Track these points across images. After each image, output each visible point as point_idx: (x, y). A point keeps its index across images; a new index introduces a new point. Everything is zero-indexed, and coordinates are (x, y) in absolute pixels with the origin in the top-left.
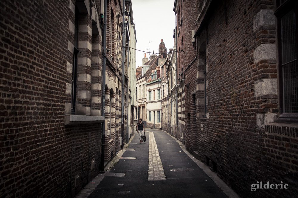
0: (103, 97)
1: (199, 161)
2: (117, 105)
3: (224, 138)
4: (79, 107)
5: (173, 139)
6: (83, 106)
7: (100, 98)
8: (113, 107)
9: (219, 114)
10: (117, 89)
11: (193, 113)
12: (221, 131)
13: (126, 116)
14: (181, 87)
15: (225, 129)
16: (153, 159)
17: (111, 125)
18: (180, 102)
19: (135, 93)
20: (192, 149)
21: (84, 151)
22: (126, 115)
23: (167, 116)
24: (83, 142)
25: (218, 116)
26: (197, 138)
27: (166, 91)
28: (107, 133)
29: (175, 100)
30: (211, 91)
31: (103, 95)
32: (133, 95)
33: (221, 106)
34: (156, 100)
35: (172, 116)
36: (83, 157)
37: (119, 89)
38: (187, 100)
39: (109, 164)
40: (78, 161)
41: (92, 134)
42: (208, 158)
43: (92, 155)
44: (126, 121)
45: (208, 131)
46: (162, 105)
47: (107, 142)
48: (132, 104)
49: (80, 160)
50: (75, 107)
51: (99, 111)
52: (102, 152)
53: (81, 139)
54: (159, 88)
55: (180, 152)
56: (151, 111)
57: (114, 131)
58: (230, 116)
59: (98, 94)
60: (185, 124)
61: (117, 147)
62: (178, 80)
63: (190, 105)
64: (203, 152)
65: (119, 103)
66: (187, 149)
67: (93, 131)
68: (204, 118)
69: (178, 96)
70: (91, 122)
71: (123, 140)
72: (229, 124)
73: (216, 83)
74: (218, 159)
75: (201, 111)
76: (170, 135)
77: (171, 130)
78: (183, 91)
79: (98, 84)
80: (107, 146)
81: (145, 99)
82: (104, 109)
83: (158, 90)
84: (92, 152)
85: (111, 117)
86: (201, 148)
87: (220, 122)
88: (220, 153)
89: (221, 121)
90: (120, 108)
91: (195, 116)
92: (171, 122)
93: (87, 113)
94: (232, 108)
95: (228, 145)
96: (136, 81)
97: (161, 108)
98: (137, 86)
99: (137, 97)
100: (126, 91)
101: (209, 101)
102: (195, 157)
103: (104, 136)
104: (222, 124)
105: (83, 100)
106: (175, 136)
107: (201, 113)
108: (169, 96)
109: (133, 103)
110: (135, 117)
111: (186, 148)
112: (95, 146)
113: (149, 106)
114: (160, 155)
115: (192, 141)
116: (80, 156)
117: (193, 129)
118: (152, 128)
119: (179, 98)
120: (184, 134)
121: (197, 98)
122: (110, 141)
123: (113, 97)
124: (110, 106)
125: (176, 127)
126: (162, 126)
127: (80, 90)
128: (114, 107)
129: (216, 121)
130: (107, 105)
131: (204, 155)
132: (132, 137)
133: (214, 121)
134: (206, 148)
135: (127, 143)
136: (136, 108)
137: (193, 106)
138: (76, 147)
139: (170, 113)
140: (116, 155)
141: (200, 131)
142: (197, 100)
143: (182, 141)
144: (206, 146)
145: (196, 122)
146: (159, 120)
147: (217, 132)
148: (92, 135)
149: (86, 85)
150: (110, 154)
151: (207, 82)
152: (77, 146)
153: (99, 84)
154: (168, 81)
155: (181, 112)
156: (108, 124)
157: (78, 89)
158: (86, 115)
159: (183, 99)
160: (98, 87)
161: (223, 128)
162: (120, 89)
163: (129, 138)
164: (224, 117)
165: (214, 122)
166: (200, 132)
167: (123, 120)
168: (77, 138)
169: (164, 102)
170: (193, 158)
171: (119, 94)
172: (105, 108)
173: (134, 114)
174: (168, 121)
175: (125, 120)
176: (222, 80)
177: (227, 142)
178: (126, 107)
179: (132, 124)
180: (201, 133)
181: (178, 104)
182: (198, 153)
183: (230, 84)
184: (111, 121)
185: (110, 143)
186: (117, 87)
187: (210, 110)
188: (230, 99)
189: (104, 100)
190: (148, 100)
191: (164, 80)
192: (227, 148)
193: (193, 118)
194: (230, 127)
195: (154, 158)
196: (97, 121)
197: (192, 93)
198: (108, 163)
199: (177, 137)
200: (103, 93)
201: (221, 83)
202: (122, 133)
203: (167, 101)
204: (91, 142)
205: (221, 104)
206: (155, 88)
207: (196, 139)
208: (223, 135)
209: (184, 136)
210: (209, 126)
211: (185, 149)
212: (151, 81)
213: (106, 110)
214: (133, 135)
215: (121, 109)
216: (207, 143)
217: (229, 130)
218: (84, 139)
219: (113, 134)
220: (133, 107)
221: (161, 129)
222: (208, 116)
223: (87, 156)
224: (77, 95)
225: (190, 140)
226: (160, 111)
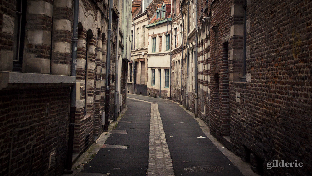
0: (74, 43)
1: (233, 154)
2: (98, 58)
3: (278, 117)
4: (30, 58)
5: (189, 115)
6: (36, 57)
7: (69, 44)
8: (91, 61)
9: (269, 76)
10: (99, 31)
11: (223, 74)
12: (272, 105)
13: (113, 76)
14: (204, 31)
15: (280, 102)
16: (155, 149)
17: (87, 91)
18: (203, 55)
19: (130, 39)
20: (220, 134)
21: (36, 136)
22: (115, 74)
23: (180, 77)
24: (36, 119)
25: (267, 79)
26: (229, 115)
27: (179, 38)
28: (79, 103)
29: (193, 53)
30: (255, 36)
31: (73, 39)
32: (126, 42)
33: (273, 63)
34: (163, 51)
35: (188, 77)
36: (34, 146)
37: (102, 32)
38: (214, 52)
39: (81, 157)
40: (23, 153)
41: (52, 106)
42: (247, 150)
43: (51, 143)
44: (113, 84)
45: (249, 104)
46: (172, 60)
47: (80, 119)
48: (124, 57)
49: (27, 152)
50: (22, 59)
51: (66, 67)
52: (69, 136)
53: (30, 115)
54: (167, 32)
55: (201, 137)
56: (154, 70)
57: (93, 100)
58: (289, 80)
59: (66, 37)
60: (209, 92)
61: (98, 128)
62: (199, 20)
63: (219, 60)
64: (240, 139)
65: (103, 54)
66: (213, 132)
67: (54, 102)
68: (242, 82)
69: (198, 46)
70: (50, 85)
71: (108, 116)
72: (288, 93)
73: (265, 23)
74: (265, 152)
75: (238, 70)
76: (185, 109)
77: (187, 101)
78: (207, 38)
79: (65, 20)
80: (80, 126)
81: (146, 50)
82: (75, 63)
83: (167, 36)
84: (52, 138)
85: (88, 77)
86: (237, 132)
87: (271, 90)
88: (269, 142)
89: (272, 87)
90: (104, 62)
91: (228, 79)
92: (186, 88)
93: (43, 70)
94: (293, 65)
95: (286, 130)
96: (131, 20)
97: (171, 64)
98: (133, 28)
99: (133, 47)
100: (114, 36)
101: (251, 54)
102: (226, 147)
103: (73, 110)
104: (274, 92)
105: (36, 47)
106: (193, 111)
107: (237, 74)
108: (184, 45)
109: (126, 55)
110: (129, 78)
111: (210, 130)
112: (56, 128)
113: (152, 62)
114: (167, 141)
115: (222, 120)
116: (28, 144)
117: (223, 100)
118: (155, 97)
119: (201, 49)
120: (207, 107)
121: (232, 49)
122: (85, 118)
123: (92, 44)
124: (86, 59)
125: (194, 97)
126: (172, 93)
127: (32, 29)
128: (94, 61)
129: (263, 88)
130: (82, 58)
131: (241, 144)
132: (122, 111)
133: (260, 88)
134: (244, 132)
135: (114, 120)
136: (131, 64)
137: (223, 62)
138: (21, 129)
139: (185, 73)
140: (94, 142)
141: (235, 103)
142: (232, 52)
143: (203, 120)
144: (245, 129)
145: (228, 89)
146: (167, 83)
147: (265, 107)
148: (52, 108)
149: (42, 21)
150: (84, 140)
151: (249, 21)
152: (22, 127)
153: (67, 20)
154: (183, 21)
155: (202, 72)
156: (81, 88)
157: (29, 27)
158: (42, 73)
159: (207, 51)
160: (64, 25)
161: (276, 99)
162: (105, 31)
163: (118, 113)
164: (278, 80)
165: (261, 90)
166: (236, 106)
167: (109, 83)
168: (22, 114)
169: (176, 56)
170: (222, 148)
171: (103, 40)
172: (76, 61)
173: (127, 73)
174: (182, 87)
175: (112, 82)
176: (275, 18)
177: (283, 124)
178: (113, 62)
179: (123, 90)
180: (237, 108)
181: (199, 58)
182: (231, 140)
183: (290, 24)
184: (88, 83)
185: (85, 121)
186: (98, 29)
187: (252, 69)
188: (289, 50)
189: (76, 49)
190: (150, 51)
191: (176, 20)
192: (283, 135)
193: (224, 82)
194: (289, 99)
195: (158, 148)
196: (62, 83)
197: (223, 40)
198: (79, 156)
199: (196, 112)
200: (74, 37)
201: (273, 23)
202: (106, 104)
203: (181, 54)
204: (49, 120)
205: (274, 59)
206: (162, 33)
207: (228, 117)
208: (275, 112)
209: (207, 111)
210: (251, 96)
211: (209, 133)
212: (155, 21)
213: (78, 64)
214: (125, 107)
215: (106, 65)
216: (247, 123)
217: (287, 103)
218: (37, 114)
219: (91, 106)
220: (125, 62)
221: (170, 98)
222: (249, 78)
223: (42, 145)
224: (27, 37)
225: (217, 118)
226: (168, 70)
